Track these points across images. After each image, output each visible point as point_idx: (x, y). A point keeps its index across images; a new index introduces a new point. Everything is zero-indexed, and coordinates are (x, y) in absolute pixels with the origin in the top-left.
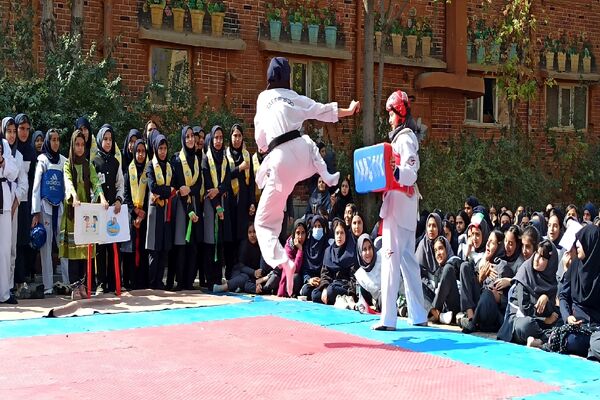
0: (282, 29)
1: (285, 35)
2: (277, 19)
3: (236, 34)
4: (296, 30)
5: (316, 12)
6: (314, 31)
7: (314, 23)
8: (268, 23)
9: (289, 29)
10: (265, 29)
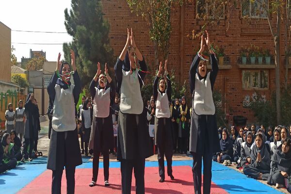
0: (247, 59)
1: (249, 62)
2: (245, 56)
3: (228, 64)
4: (253, 60)
5: (261, 52)
6: (260, 60)
7: (261, 56)
8: (241, 58)
9: (250, 60)
10: (240, 61)
